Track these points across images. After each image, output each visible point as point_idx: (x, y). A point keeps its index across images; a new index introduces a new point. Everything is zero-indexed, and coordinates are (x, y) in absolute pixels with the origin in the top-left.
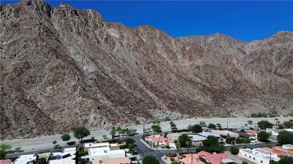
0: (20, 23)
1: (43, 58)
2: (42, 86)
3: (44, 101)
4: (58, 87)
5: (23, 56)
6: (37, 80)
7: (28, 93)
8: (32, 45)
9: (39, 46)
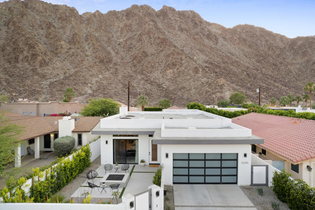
0: (132, 23)
1: (157, 47)
2: (162, 70)
3: (167, 83)
4: (178, 71)
5: (140, 47)
6: (156, 65)
7: (151, 76)
8: (146, 38)
9: (152, 38)
